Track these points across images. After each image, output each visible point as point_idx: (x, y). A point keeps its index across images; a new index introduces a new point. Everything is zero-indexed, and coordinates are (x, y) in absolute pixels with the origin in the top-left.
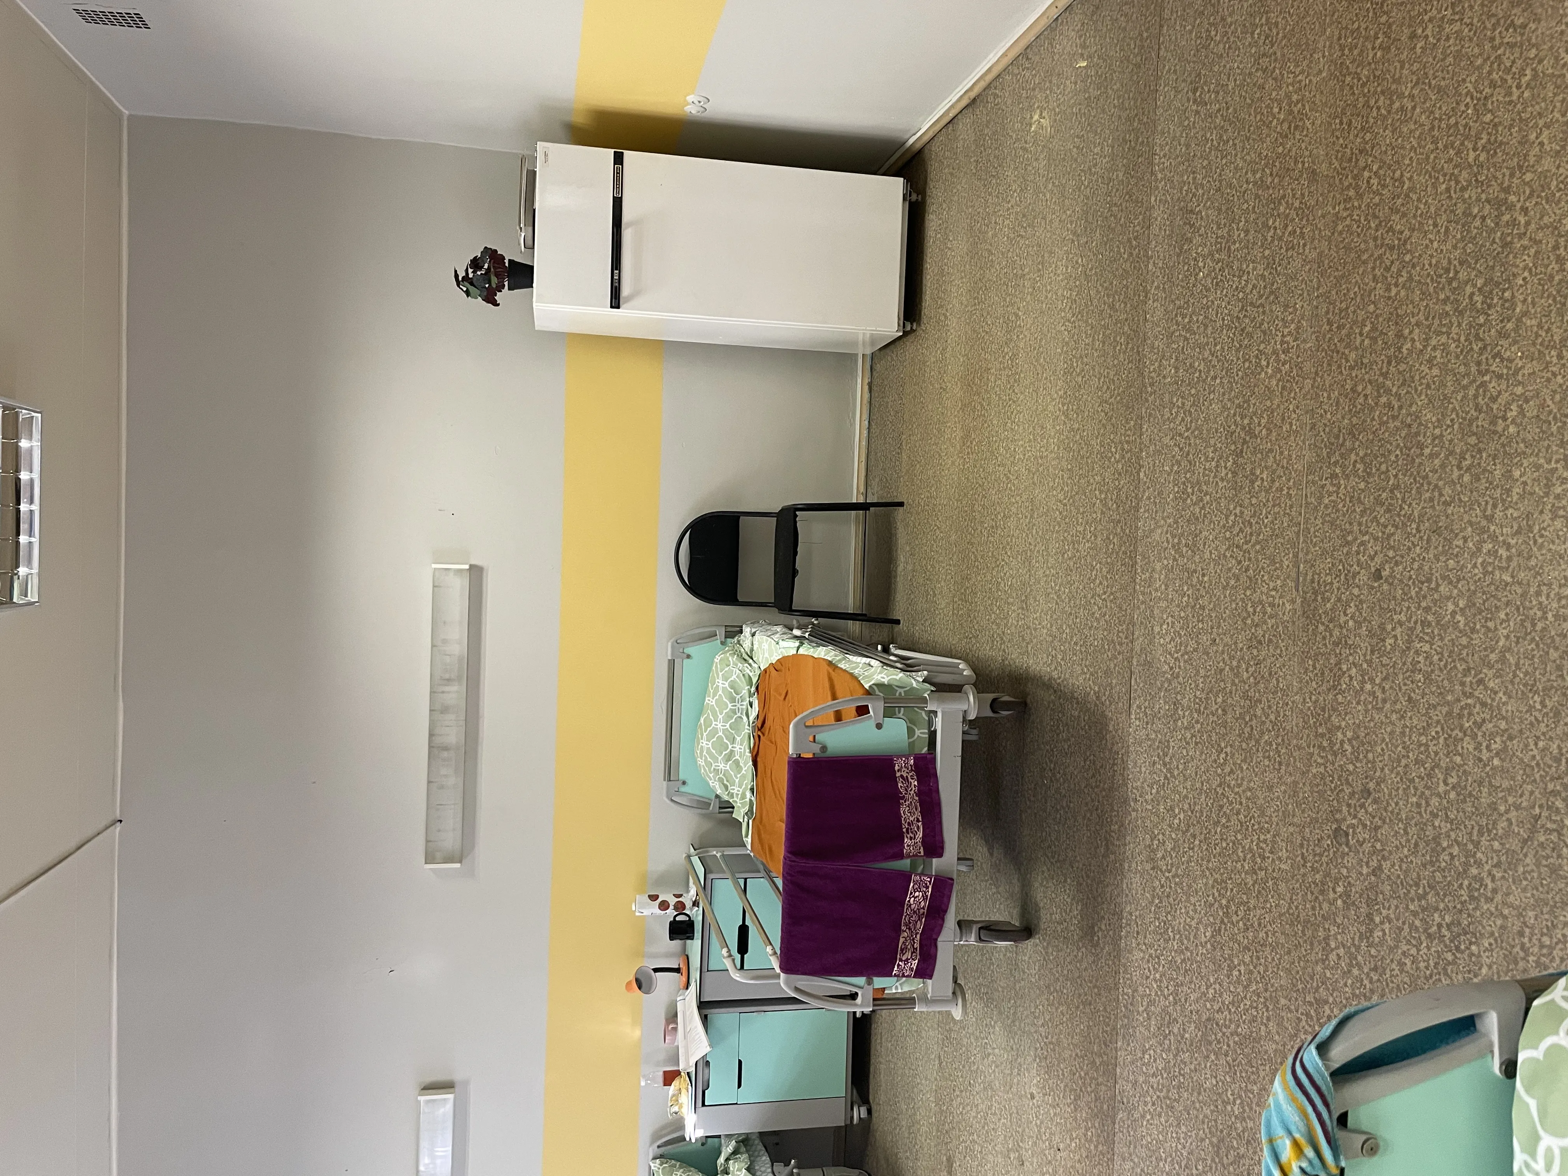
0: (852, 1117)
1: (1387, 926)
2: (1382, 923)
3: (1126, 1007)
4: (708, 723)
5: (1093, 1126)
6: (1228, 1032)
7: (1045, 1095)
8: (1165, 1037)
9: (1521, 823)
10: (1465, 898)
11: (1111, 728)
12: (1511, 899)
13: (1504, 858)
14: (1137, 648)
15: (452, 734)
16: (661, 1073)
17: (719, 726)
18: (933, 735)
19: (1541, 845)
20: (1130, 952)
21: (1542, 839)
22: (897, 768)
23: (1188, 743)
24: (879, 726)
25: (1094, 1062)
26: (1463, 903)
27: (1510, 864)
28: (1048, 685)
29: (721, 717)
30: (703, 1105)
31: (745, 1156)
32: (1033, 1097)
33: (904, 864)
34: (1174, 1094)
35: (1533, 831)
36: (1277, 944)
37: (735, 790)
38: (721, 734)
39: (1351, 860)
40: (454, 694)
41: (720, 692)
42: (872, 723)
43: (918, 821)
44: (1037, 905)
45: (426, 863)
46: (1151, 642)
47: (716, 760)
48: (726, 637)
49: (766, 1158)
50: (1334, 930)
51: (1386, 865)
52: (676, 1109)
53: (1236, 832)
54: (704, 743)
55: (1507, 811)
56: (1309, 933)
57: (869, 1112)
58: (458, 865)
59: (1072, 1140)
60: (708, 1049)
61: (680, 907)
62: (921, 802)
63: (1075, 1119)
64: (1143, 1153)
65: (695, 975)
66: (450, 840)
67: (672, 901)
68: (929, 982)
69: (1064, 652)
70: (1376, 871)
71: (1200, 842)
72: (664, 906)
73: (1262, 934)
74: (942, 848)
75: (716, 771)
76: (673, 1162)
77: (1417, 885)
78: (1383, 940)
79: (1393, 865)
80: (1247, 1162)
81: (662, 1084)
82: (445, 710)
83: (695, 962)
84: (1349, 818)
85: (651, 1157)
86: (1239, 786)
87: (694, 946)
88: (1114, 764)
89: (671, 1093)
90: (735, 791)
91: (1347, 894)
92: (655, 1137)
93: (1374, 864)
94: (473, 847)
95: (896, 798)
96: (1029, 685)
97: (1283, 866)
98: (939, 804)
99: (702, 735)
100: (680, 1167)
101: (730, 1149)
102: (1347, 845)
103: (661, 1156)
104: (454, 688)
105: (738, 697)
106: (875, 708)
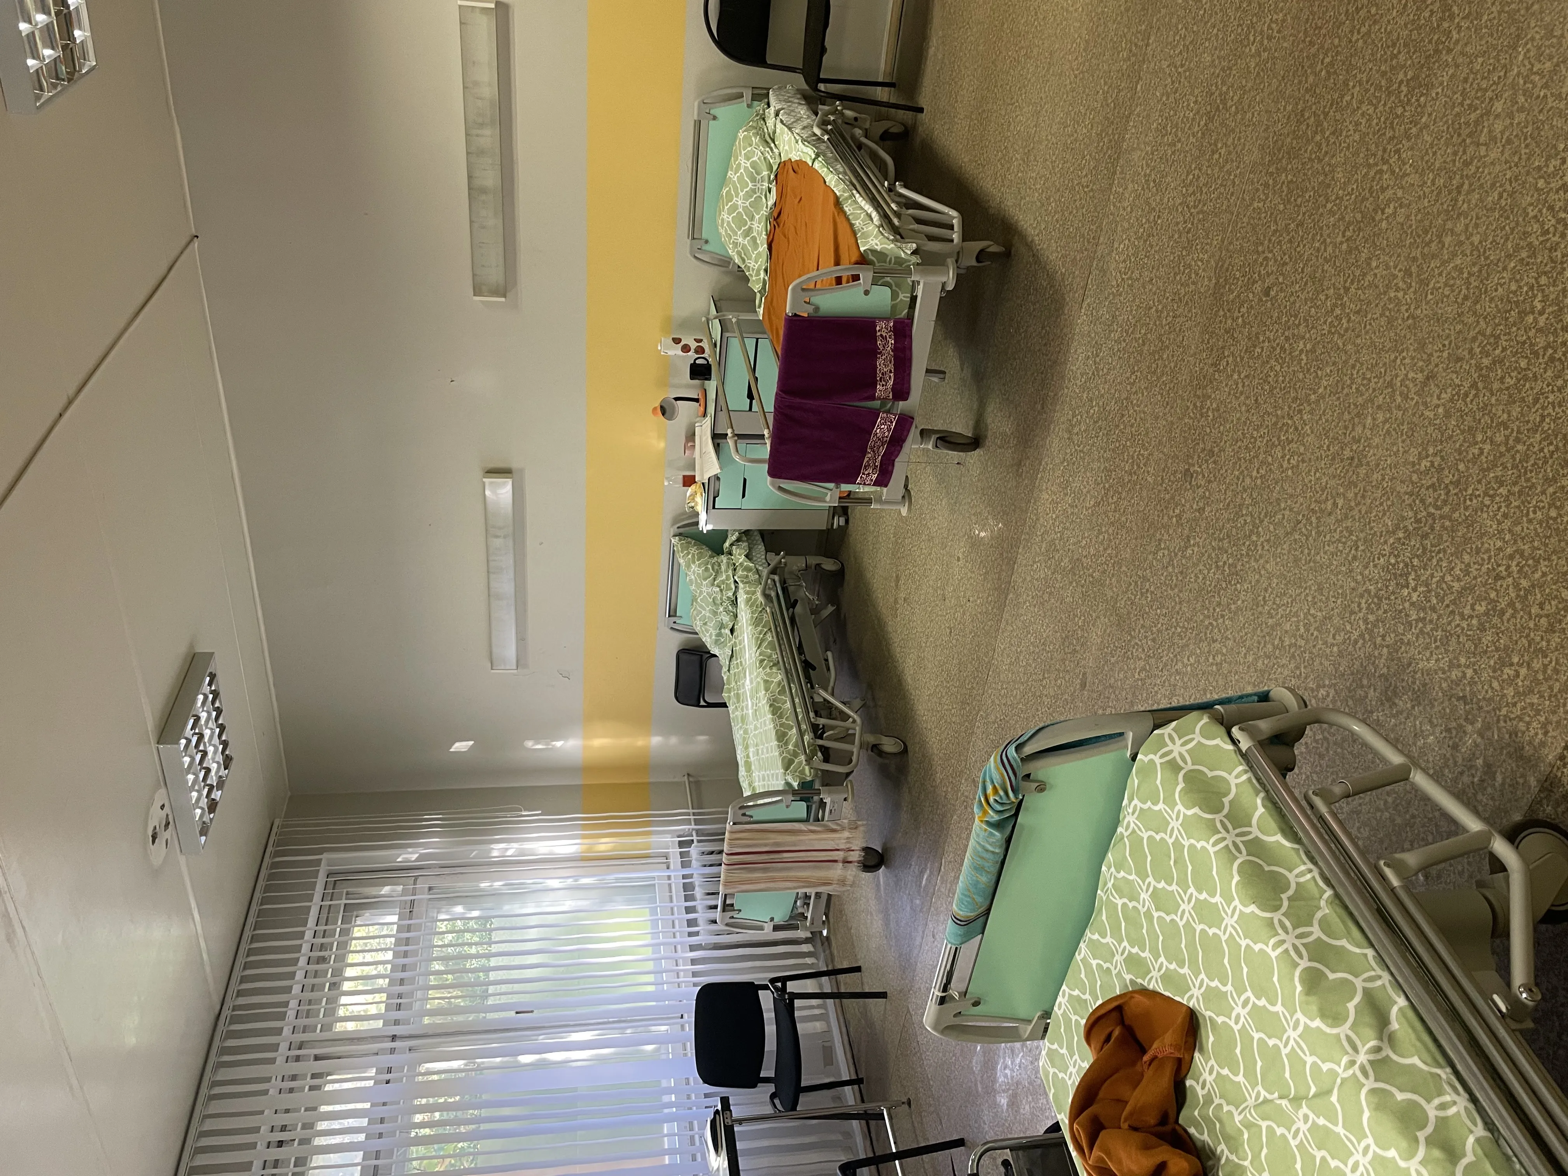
0: (833, 524)
1: (1196, 549)
2: (1194, 545)
3: (1029, 527)
4: (729, 197)
5: (993, 595)
6: (1087, 573)
7: (967, 562)
8: (1049, 559)
9: (1289, 521)
10: (1244, 552)
11: (1066, 312)
12: (1268, 566)
13: (1272, 538)
14: (1099, 254)
15: (490, 178)
16: (681, 477)
17: (740, 203)
18: (914, 299)
19: (1295, 540)
20: (1041, 491)
21: (1297, 537)
22: (878, 328)
23: (1114, 354)
24: (867, 293)
25: (1002, 554)
26: (1242, 555)
27: (1275, 543)
28: (1029, 246)
29: (741, 194)
30: (714, 508)
31: (745, 544)
32: (959, 560)
33: (876, 404)
34: (1046, 597)
35: (1294, 529)
36: (1131, 529)
37: (751, 264)
38: (741, 210)
39: (1189, 495)
40: (488, 137)
41: (742, 171)
42: (861, 290)
43: (891, 372)
44: (986, 425)
45: (474, 295)
46: (1109, 254)
47: (736, 234)
48: (753, 100)
49: (761, 547)
50: (1166, 537)
51: (1207, 509)
52: (693, 504)
53: (1128, 440)
54: (725, 215)
55: (1284, 509)
56: (1151, 531)
57: (847, 521)
58: (503, 299)
59: (978, 598)
60: (719, 471)
61: (700, 350)
62: (895, 357)
63: (983, 585)
64: (1020, 624)
65: (711, 409)
66: (494, 274)
67: (694, 345)
68: (885, 490)
69: (1047, 222)
70: (1201, 510)
71: (1103, 434)
72: (686, 349)
73: (1123, 519)
74: (908, 393)
75: (736, 244)
76: (690, 540)
77: (1221, 531)
78: (1191, 557)
79: (1212, 511)
80: (1079, 656)
81: (682, 485)
82: (481, 152)
83: (712, 395)
84: (1196, 466)
85: (672, 534)
86: (1138, 406)
87: (712, 385)
88: (1062, 343)
89: (688, 494)
90: (751, 266)
91: (1179, 517)
92: (675, 521)
93: (1201, 504)
94: (515, 284)
95: (874, 353)
96: (1016, 237)
97: (1149, 479)
98: (910, 360)
99: (724, 208)
100: (695, 545)
101: (734, 538)
102: (1190, 484)
103: (680, 535)
104: (487, 132)
105: (759, 177)
106: (866, 276)
